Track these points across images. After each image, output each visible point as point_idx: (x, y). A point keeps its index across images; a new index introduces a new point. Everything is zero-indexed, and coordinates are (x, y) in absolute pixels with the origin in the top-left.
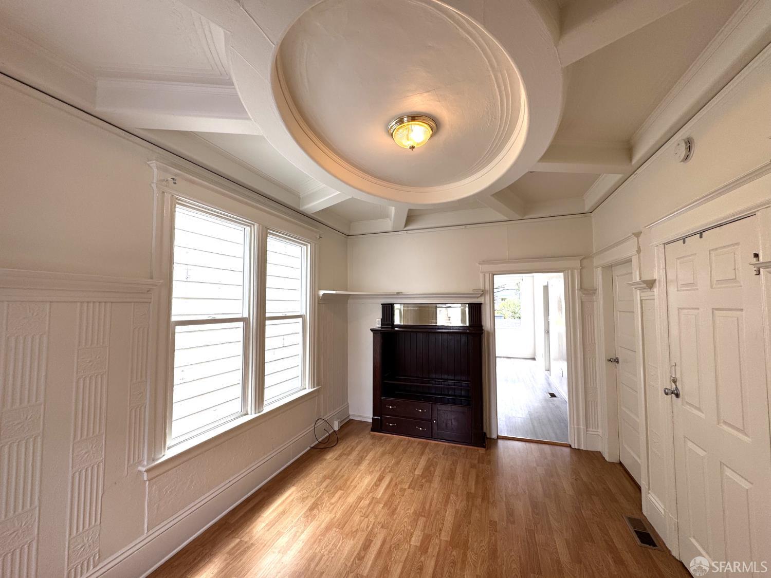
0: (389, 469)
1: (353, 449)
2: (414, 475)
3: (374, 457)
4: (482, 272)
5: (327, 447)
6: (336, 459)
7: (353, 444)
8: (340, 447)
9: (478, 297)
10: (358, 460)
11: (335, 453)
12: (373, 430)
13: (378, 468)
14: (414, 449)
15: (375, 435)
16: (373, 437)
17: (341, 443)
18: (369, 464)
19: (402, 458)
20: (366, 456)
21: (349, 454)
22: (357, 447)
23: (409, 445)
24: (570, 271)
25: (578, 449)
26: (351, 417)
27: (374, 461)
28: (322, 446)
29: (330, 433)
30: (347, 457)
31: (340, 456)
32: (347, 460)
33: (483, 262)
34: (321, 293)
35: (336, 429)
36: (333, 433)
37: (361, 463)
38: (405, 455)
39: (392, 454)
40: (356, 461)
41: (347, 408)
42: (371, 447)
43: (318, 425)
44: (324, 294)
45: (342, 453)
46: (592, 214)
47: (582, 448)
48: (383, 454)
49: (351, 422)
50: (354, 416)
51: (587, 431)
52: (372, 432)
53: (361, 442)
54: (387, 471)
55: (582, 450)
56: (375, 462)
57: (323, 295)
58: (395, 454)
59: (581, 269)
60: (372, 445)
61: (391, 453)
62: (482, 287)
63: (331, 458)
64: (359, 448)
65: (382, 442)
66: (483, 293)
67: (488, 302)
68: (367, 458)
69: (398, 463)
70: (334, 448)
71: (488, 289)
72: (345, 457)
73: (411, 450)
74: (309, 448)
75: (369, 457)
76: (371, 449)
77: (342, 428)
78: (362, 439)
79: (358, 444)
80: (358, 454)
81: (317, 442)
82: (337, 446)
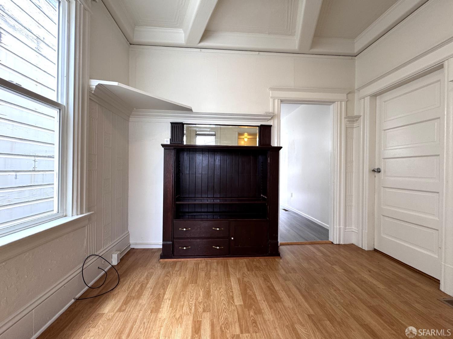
0: (202, 306)
1: (143, 287)
2: (236, 306)
3: (175, 293)
4: (271, 97)
5: (104, 292)
6: (120, 310)
7: (142, 279)
8: (124, 288)
9: (268, 120)
10: (155, 302)
11: (116, 300)
12: (163, 256)
13: (186, 309)
14: (217, 270)
15: (166, 262)
16: (164, 266)
17: (124, 281)
18: (172, 306)
19: (209, 285)
20: (164, 294)
21: (139, 295)
22: (147, 283)
23: (209, 267)
24: (339, 102)
25: (339, 244)
26: (132, 247)
27: (176, 299)
28: (96, 293)
29: (106, 270)
30: (137, 303)
31: (126, 303)
32: (138, 308)
33: (272, 89)
34: (94, 83)
35: (115, 262)
36: (110, 269)
37: (160, 308)
38: (211, 281)
39: (196, 283)
40: (152, 306)
41: (128, 237)
42: (166, 278)
43: (89, 263)
44: (99, 86)
45: (127, 297)
46: (356, 58)
47: (342, 243)
48: (185, 286)
49: (132, 252)
50: (136, 244)
51: (345, 229)
52: (161, 260)
53: (151, 274)
54: (201, 310)
55: (341, 244)
56: (179, 300)
57: (96, 86)
58: (200, 282)
59: (347, 101)
60: (167, 276)
61: (194, 280)
62: (271, 110)
63: (112, 310)
64: (151, 283)
65: (177, 269)
66: (272, 116)
67: (276, 125)
68: (166, 297)
69: (208, 294)
70: (115, 292)
71: (277, 113)
72: (133, 302)
73: (214, 273)
74: (73, 301)
75: (168, 294)
76: (168, 283)
77: (122, 260)
78: (151, 270)
79: (148, 278)
80: (152, 293)
81: (87, 288)
82: (119, 287)
